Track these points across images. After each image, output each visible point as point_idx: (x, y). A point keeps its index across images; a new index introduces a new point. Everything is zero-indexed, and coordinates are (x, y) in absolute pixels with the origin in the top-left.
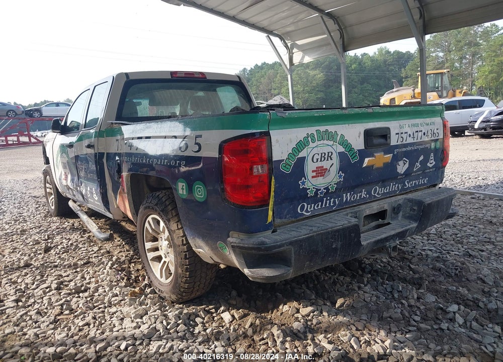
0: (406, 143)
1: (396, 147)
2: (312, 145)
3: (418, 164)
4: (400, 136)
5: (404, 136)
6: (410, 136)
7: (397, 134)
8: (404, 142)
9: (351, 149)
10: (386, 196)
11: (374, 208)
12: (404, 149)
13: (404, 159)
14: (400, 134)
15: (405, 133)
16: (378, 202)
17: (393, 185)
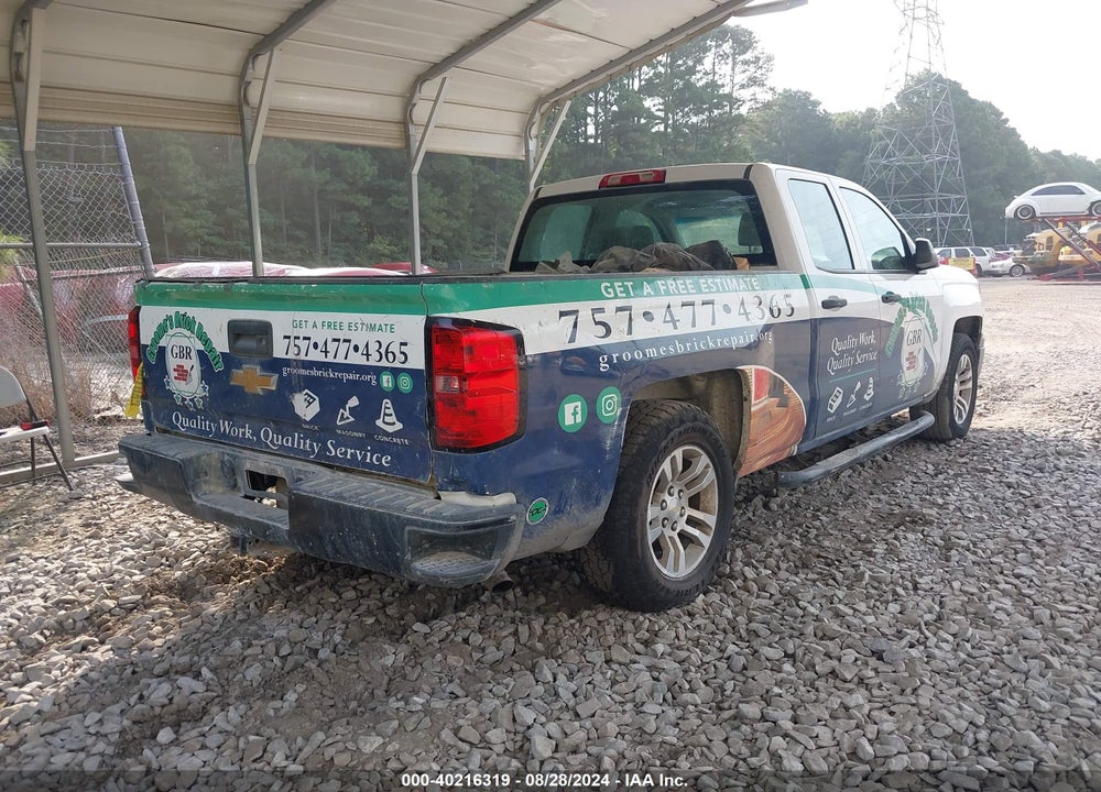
0: (307, 358)
1: (287, 362)
2: (170, 332)
3: (347, 414)
4: (292, 343)
5: (303, 344)
6: (316, 345)
7: (285, 337)
8: (302, 357)
9: (212, 350)
10: (285, 453)
11: (263, 464)
12: (303, 372)
13: (306, 391)
14: (292, 339)
15: (305, 338)
16: (270, 457)
17: (299, 438)
